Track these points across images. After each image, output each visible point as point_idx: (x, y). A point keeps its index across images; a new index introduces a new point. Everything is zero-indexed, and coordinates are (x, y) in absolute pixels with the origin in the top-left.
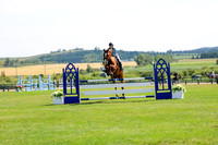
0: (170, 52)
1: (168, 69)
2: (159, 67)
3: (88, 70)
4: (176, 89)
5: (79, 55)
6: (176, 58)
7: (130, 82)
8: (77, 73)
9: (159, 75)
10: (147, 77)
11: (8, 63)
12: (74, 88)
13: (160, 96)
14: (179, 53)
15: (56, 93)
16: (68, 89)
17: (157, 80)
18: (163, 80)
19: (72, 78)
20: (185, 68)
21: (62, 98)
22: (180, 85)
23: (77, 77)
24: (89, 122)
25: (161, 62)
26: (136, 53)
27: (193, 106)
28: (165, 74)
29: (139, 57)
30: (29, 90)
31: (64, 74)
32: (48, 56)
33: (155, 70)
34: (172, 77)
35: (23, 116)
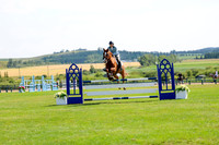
0: (173, 52)
1: (172, 69)
2: (163, 67)
3: (92, 71)
4: (180, 89)
5: (83, 56)
6: (180, 58)
7: (134, 82)
8: (80, 73)
9: (163, 75)
10: (151, 78)
11: (11, 64)
12: (77, 88)
13: (164, 97)
14: (183, 53)
15: (59, 93)
16: (71, 89)
17: (161, 80)
18: (166, 80)
19: (75, 79)
20: (189, 68)
21: (66, 98)
22: (183, 86)
23: (80, 77)
24: (92, 122)
25: (165, 62)
26: (139, 53)
27: (197, 106)
28: (169, 74)
29: (142, 58)
30: (32, 90)
31: (68, 74)
32: (51, 57)
33: (159, 70)
34: (176, 77)
35: (27, 117)
